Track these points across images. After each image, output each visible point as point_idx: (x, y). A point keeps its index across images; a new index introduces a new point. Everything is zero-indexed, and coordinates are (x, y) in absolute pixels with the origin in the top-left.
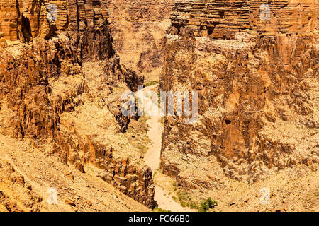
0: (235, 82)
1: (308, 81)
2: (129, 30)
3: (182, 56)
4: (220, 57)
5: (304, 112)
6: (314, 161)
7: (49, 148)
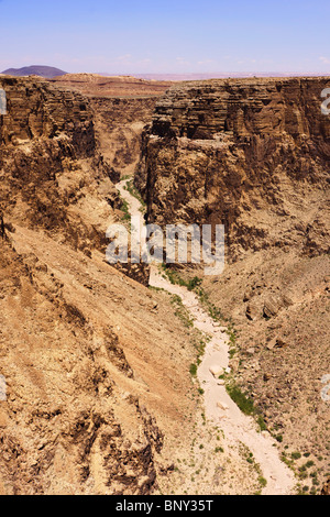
0: (215, 177)
1: (278, 175)
2: (105, 131)
3: (165, 153)
4: (201, 154)
5: (275, 202)
6: (286, 244)
7: (61, 237)
